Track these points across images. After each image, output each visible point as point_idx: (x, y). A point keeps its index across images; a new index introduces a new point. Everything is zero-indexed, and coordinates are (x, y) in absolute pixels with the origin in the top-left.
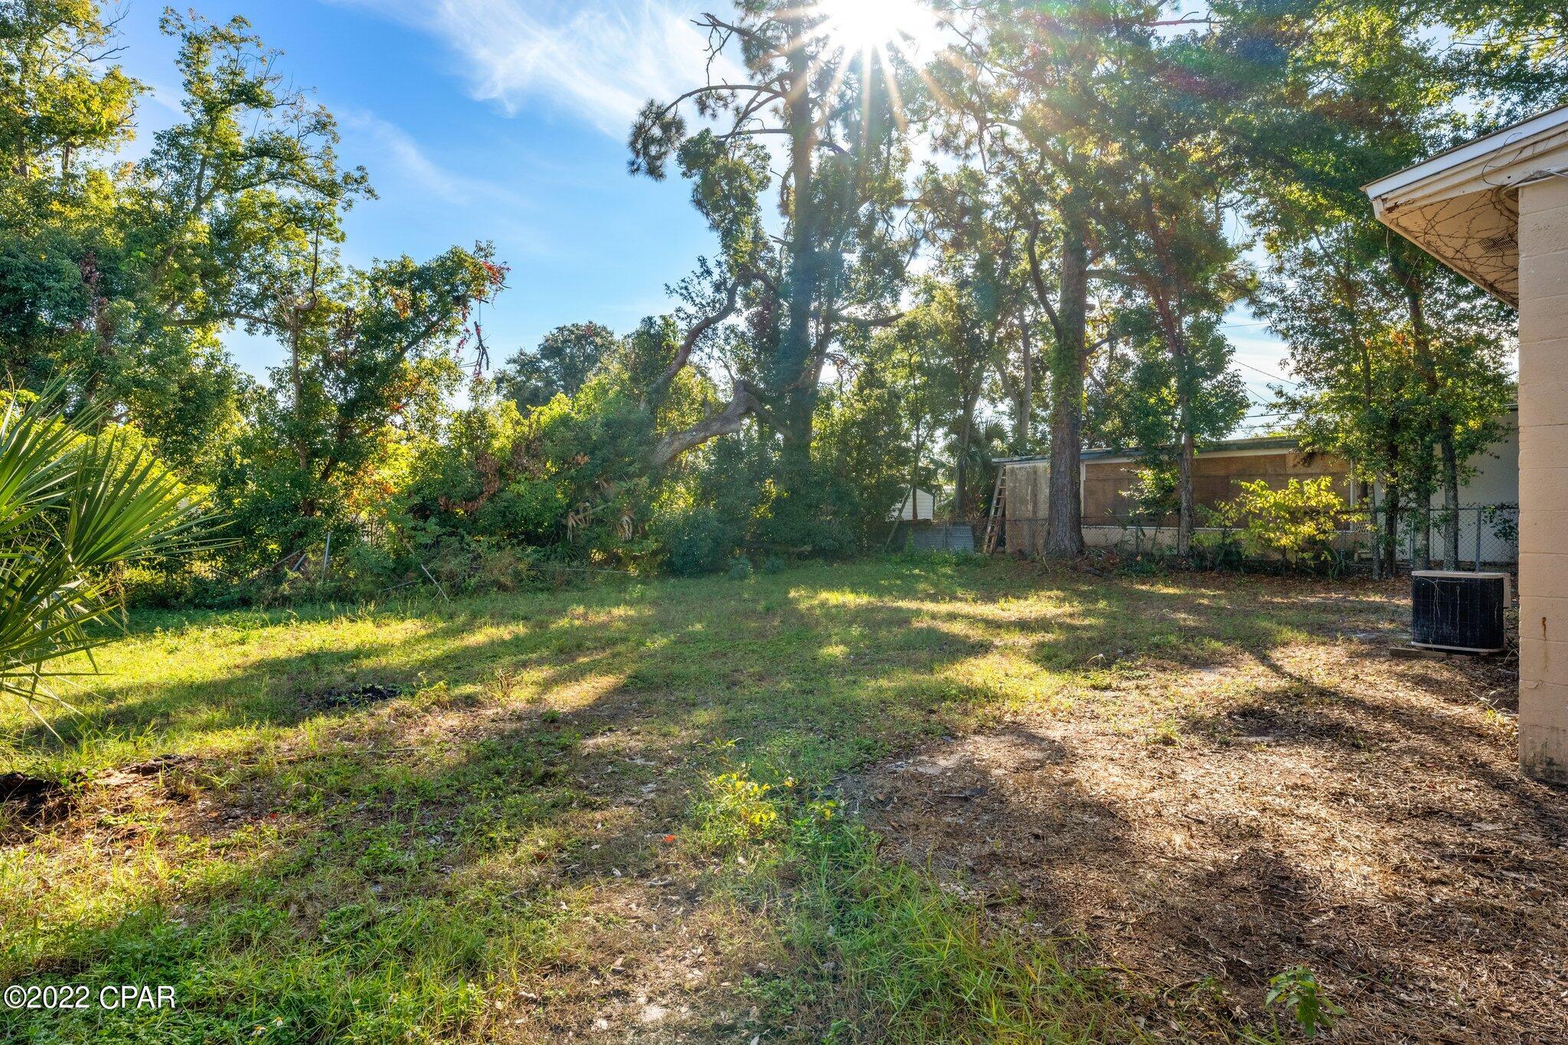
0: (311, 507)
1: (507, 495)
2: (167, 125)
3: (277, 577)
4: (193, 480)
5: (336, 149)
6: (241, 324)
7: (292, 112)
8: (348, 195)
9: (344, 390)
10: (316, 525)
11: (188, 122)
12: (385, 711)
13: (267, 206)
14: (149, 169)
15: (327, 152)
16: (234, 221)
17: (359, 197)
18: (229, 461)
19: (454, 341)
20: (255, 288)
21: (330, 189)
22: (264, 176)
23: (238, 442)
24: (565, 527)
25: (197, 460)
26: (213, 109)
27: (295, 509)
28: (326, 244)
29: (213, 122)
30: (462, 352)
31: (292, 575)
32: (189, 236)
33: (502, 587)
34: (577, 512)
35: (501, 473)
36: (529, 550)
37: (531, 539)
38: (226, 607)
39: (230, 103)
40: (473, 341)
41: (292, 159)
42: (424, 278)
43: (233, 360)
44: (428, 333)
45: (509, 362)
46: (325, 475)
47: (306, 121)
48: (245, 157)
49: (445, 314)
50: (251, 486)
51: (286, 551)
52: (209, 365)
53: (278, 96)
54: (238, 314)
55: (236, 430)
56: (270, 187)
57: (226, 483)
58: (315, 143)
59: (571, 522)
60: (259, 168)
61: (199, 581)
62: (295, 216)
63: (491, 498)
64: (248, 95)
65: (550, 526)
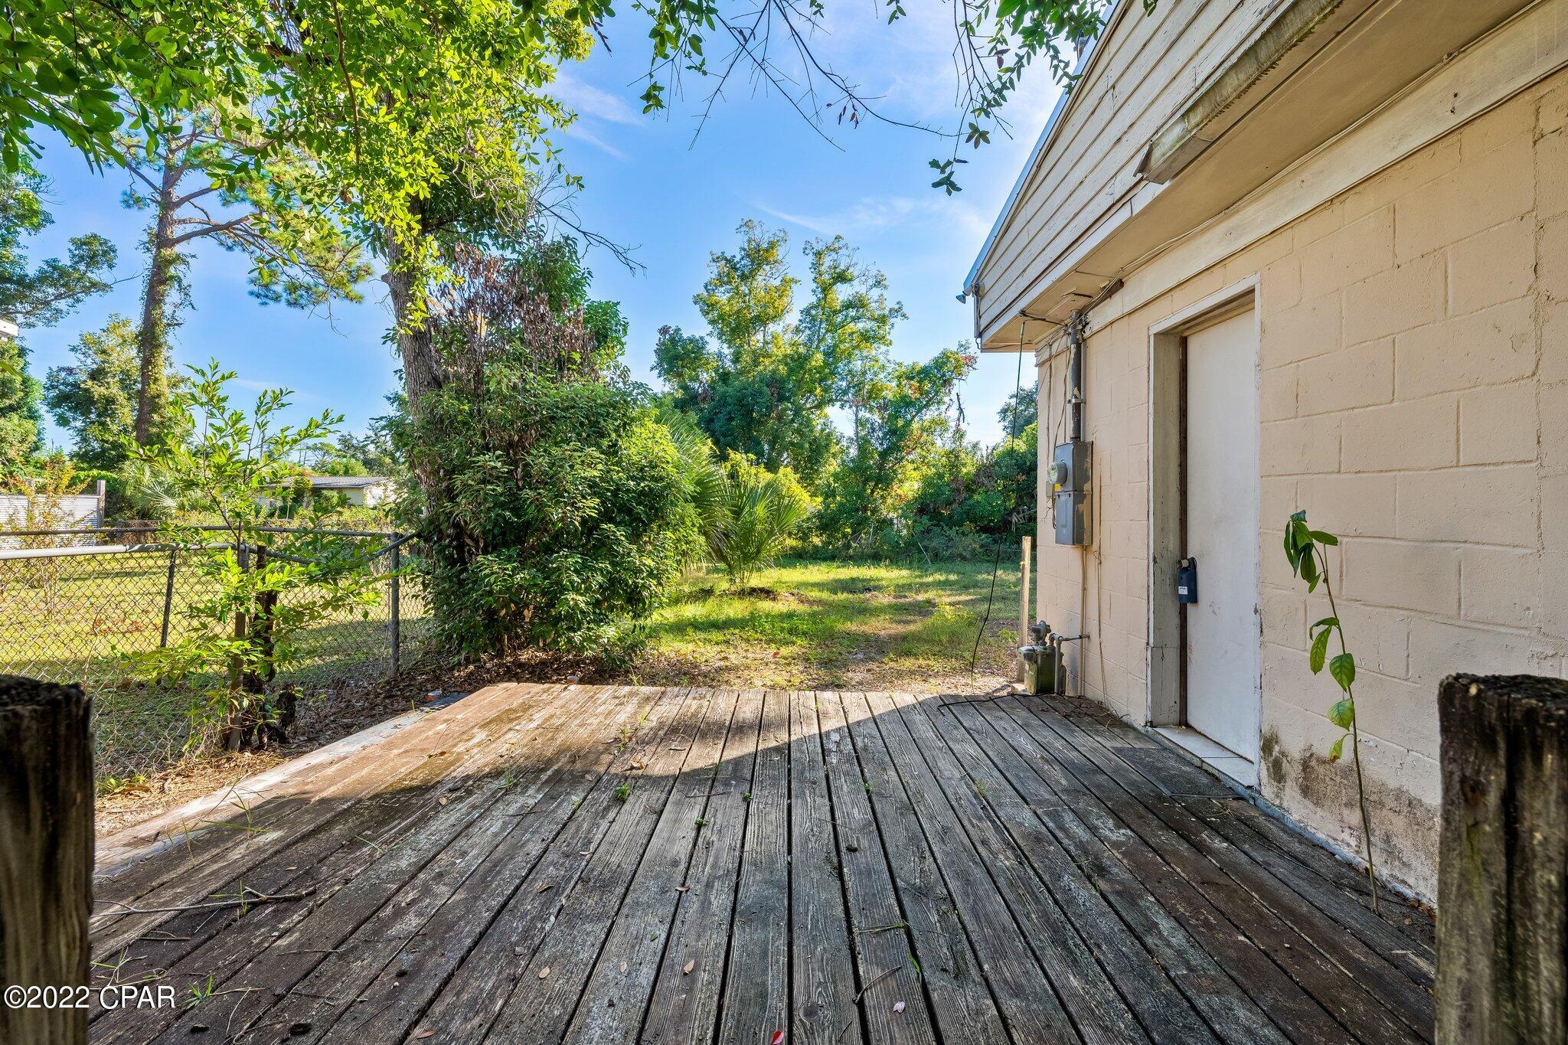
0: (865, 509)
1: (971, 502)
2: (804, 305)
3: (848, 546)
4: (813, 495)
5: (886, 293)
6: (838, 404)
7: (863, 278)
8: (892, 320)
9: (881, 444)
10: (867, 518)
11: (814, 299)
12: (868, 595)
13: (851, 334)
14: (797, 330)
15: (881, 299)
16: (836, 346)
17: (897, 321)
18: (829, 485)
19: (943, 407)
20: (844, 384)
21: (882, 320)
22: (849, 320)
23: (832, 475)
24: (1011, 522)
25: (817, 482)
26: (825, 289)
27: (857, 510)
28: (883, 348)
29: (825, 298)
30: (948, 413)
31: (854, 545)
32: (814, 363)
33: (964, 558)
34: (1018, 513)
35: (968, 488)
36: (983, 536)
37: (984, 529)
38: (825, 559)
39: (834, 284)
40: (955, 406)
41: (863, 306)
42: (924, 373)
43: (834, 425)
44: (927, 406)
45: (1011, 397)
46: (873, 492)
47: (871, 282)
48: (840, 311)
49: (937, 393)
50: (838, 498)
51: (854, 532)
52: (823, 430)
53: (856, 273)
54: (836, 400)
55: (831, 469)
56: (852, 325)
57: (827, 496)
58: (875, 293)
59: (1014, 519)
60: (846, 316)
61: (815, 547)
62: (866, 337)
63: (960, 504)
64: (841, 278)
65: (999, 521)
